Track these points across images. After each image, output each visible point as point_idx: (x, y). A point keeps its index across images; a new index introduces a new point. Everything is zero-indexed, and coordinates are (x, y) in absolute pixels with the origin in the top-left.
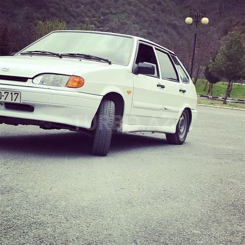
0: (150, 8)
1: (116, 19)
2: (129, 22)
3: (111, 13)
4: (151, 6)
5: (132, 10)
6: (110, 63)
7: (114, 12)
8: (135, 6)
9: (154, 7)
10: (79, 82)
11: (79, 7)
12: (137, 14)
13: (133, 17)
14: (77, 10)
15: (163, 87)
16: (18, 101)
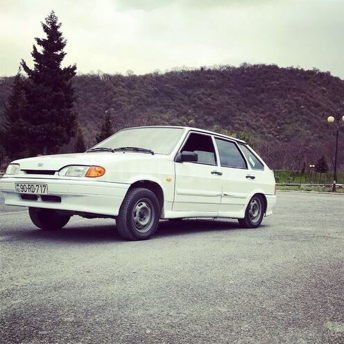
0: (320, 115)
1: (290, 128)
2: (302, 129)
3: (286, 123)
4: (321, 113)
5: (304, 119)
6: (153, 154)
7: (289, 122)
8: (307, 115)
9: (324, 114)
10: (100, 172)
11: (259, 120)
12: (308, 122)
13: (305, 124)
14: (257, 124)
15: (219, 174)
16: (46, 193)
